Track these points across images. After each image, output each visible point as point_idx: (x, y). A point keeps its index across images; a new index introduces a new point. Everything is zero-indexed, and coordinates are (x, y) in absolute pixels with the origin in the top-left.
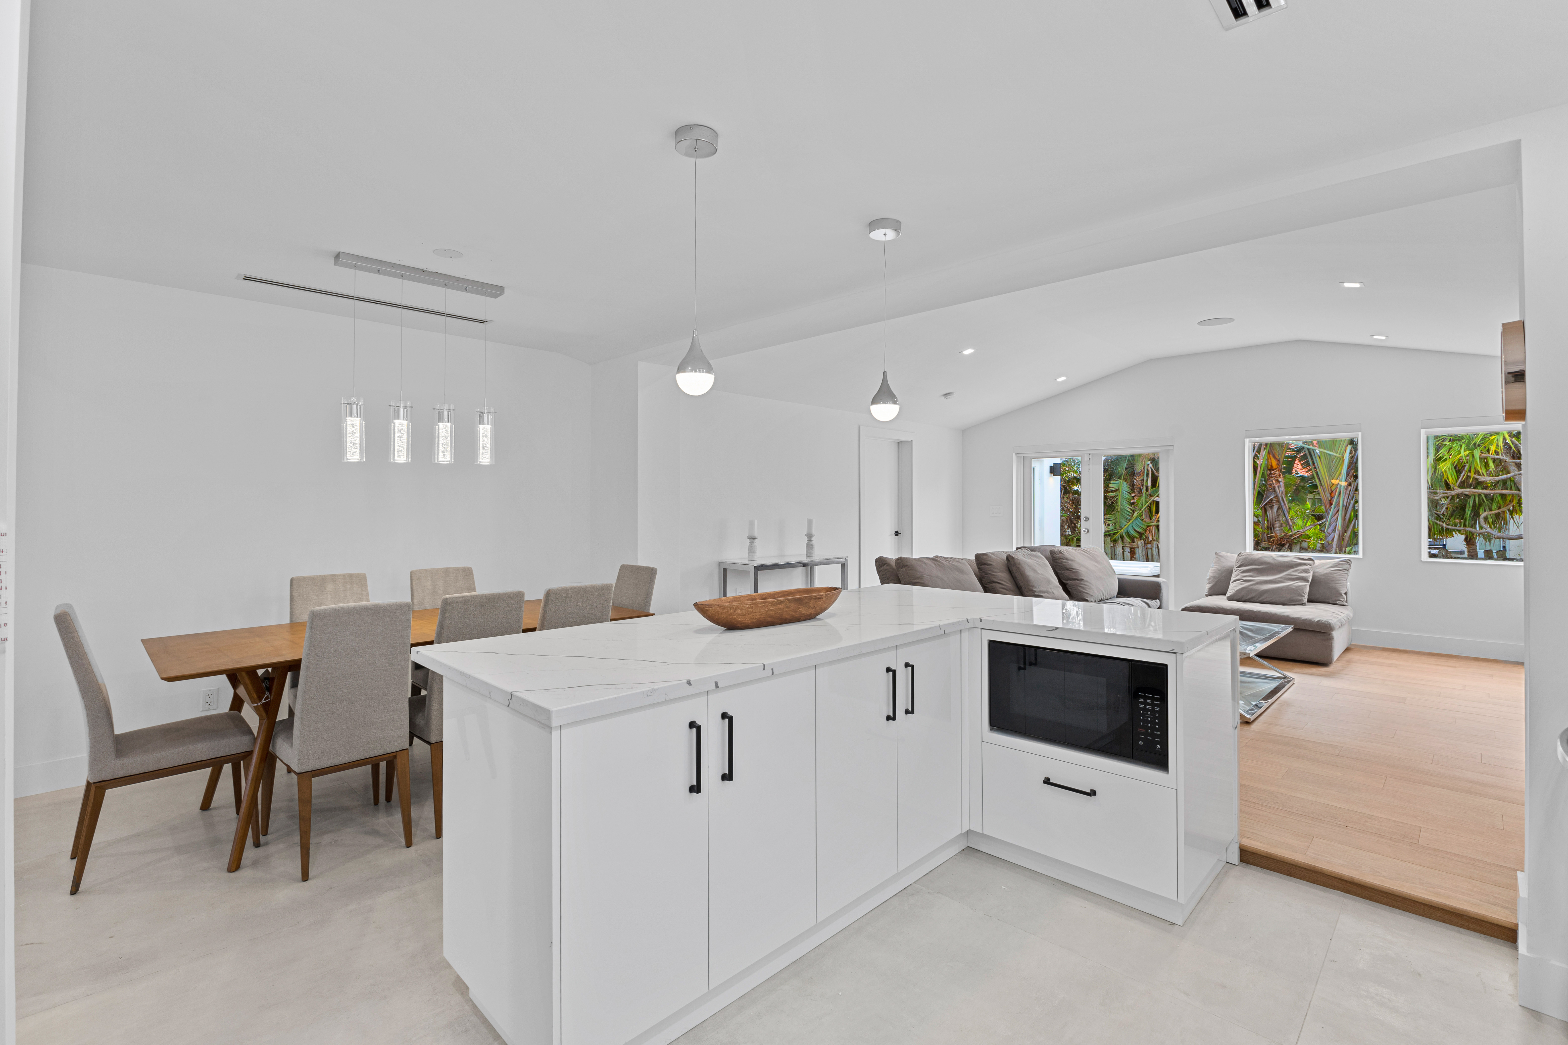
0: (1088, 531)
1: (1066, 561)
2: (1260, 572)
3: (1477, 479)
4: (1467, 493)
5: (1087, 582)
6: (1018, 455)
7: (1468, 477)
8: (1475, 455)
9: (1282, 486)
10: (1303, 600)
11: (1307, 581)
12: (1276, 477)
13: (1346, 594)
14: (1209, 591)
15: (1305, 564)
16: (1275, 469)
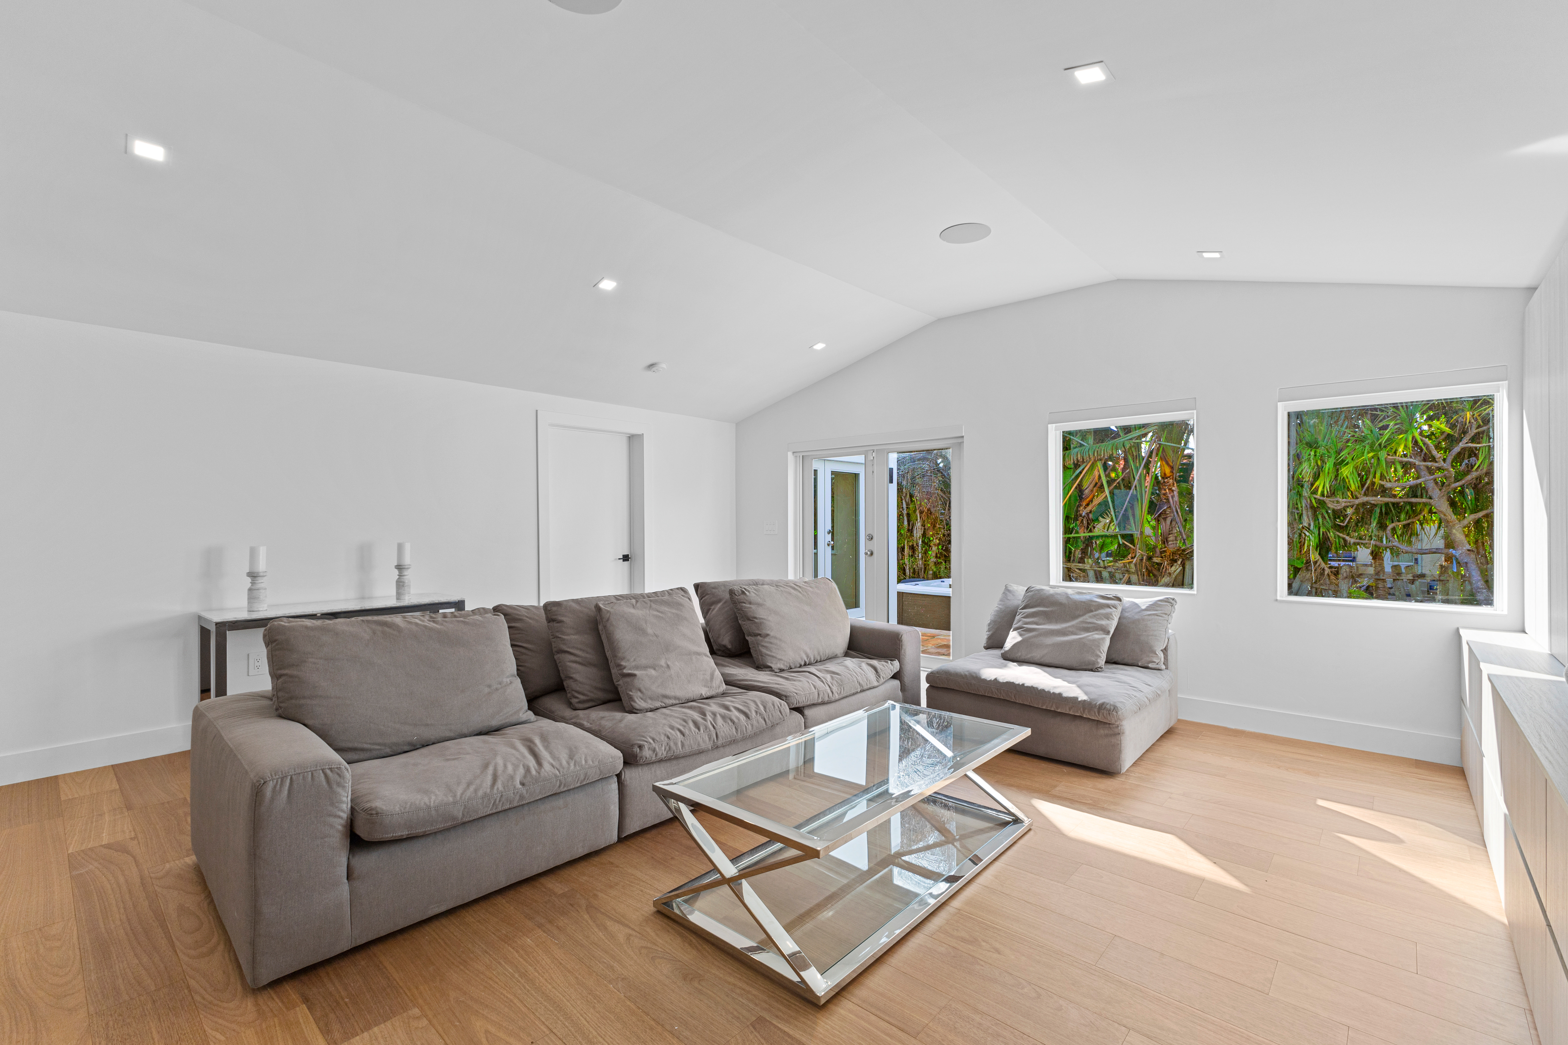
0: (872, 554)
1: (748, 606)
2: (1048, 617)
3: (1382, 486)
4: (1373, 502)
5: (775, 638)
6: (795, 454)
7: (1373, 484)
8: (1380, 457)
9: (1176, 496)
10: (1098, 663)
11: (1108, 633)
12: (1170, 485)
13: (1165, 651)
14: (987, 642)
15: (1108, 606)
16: (1169, 477)
